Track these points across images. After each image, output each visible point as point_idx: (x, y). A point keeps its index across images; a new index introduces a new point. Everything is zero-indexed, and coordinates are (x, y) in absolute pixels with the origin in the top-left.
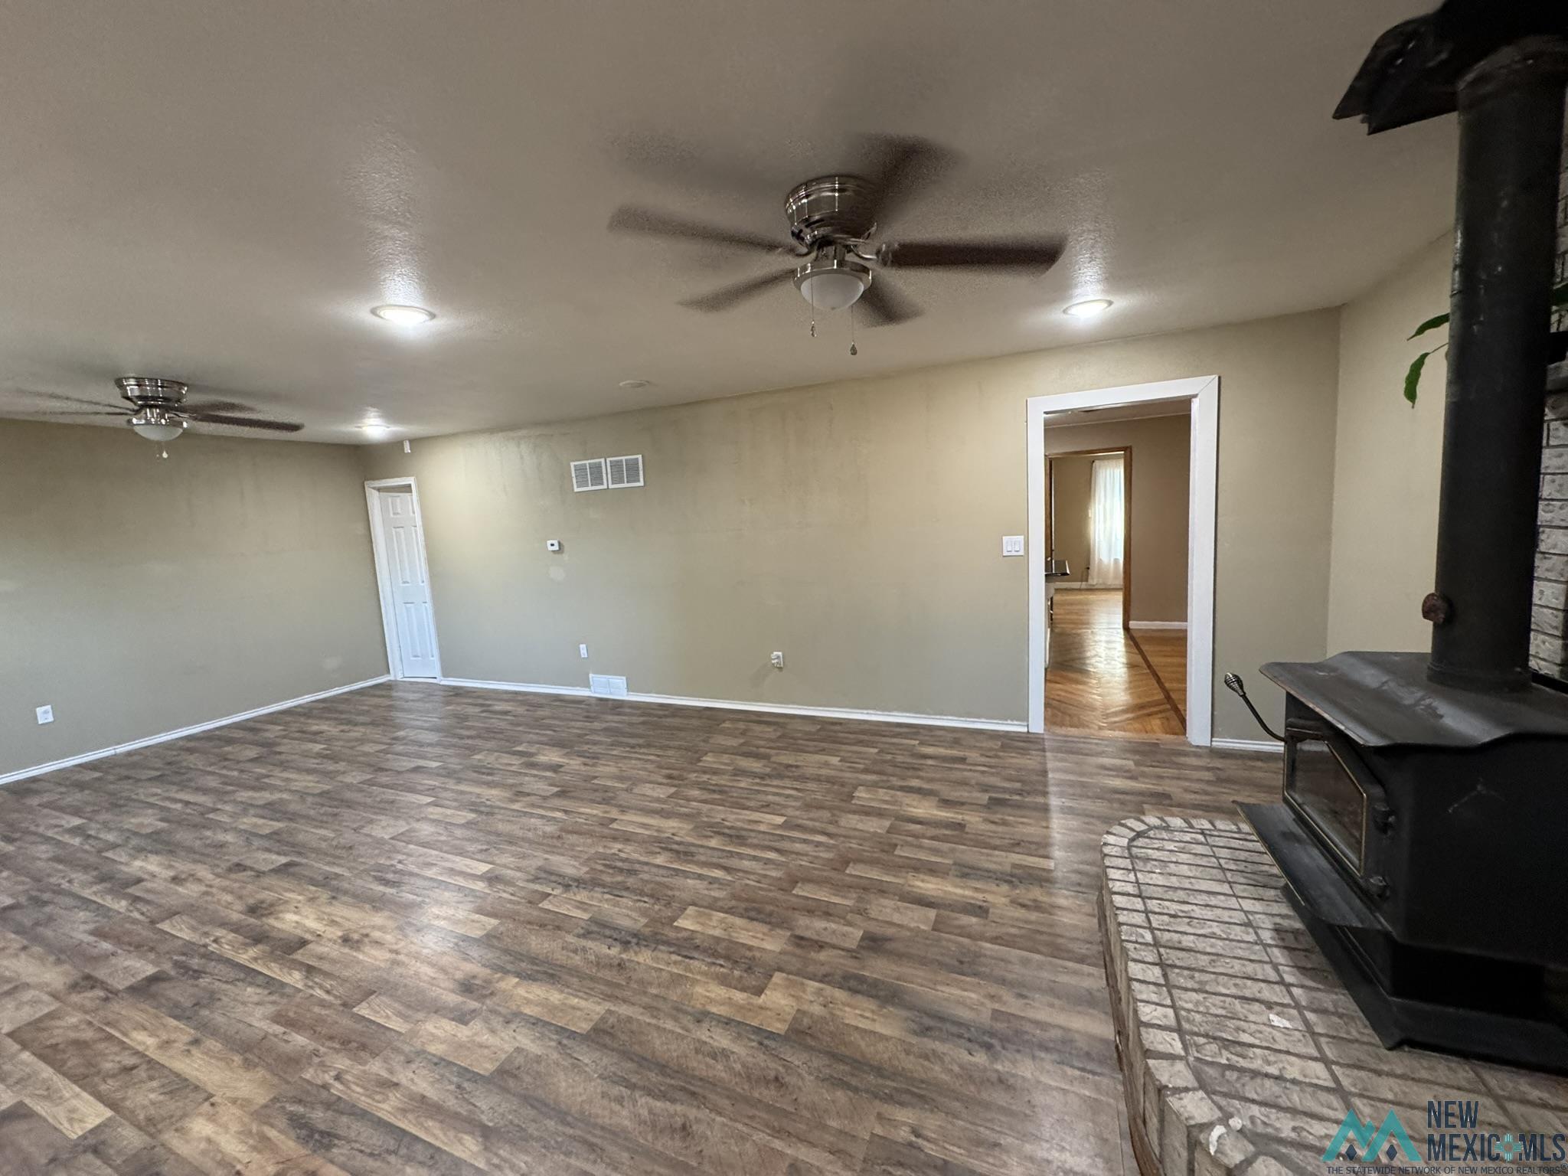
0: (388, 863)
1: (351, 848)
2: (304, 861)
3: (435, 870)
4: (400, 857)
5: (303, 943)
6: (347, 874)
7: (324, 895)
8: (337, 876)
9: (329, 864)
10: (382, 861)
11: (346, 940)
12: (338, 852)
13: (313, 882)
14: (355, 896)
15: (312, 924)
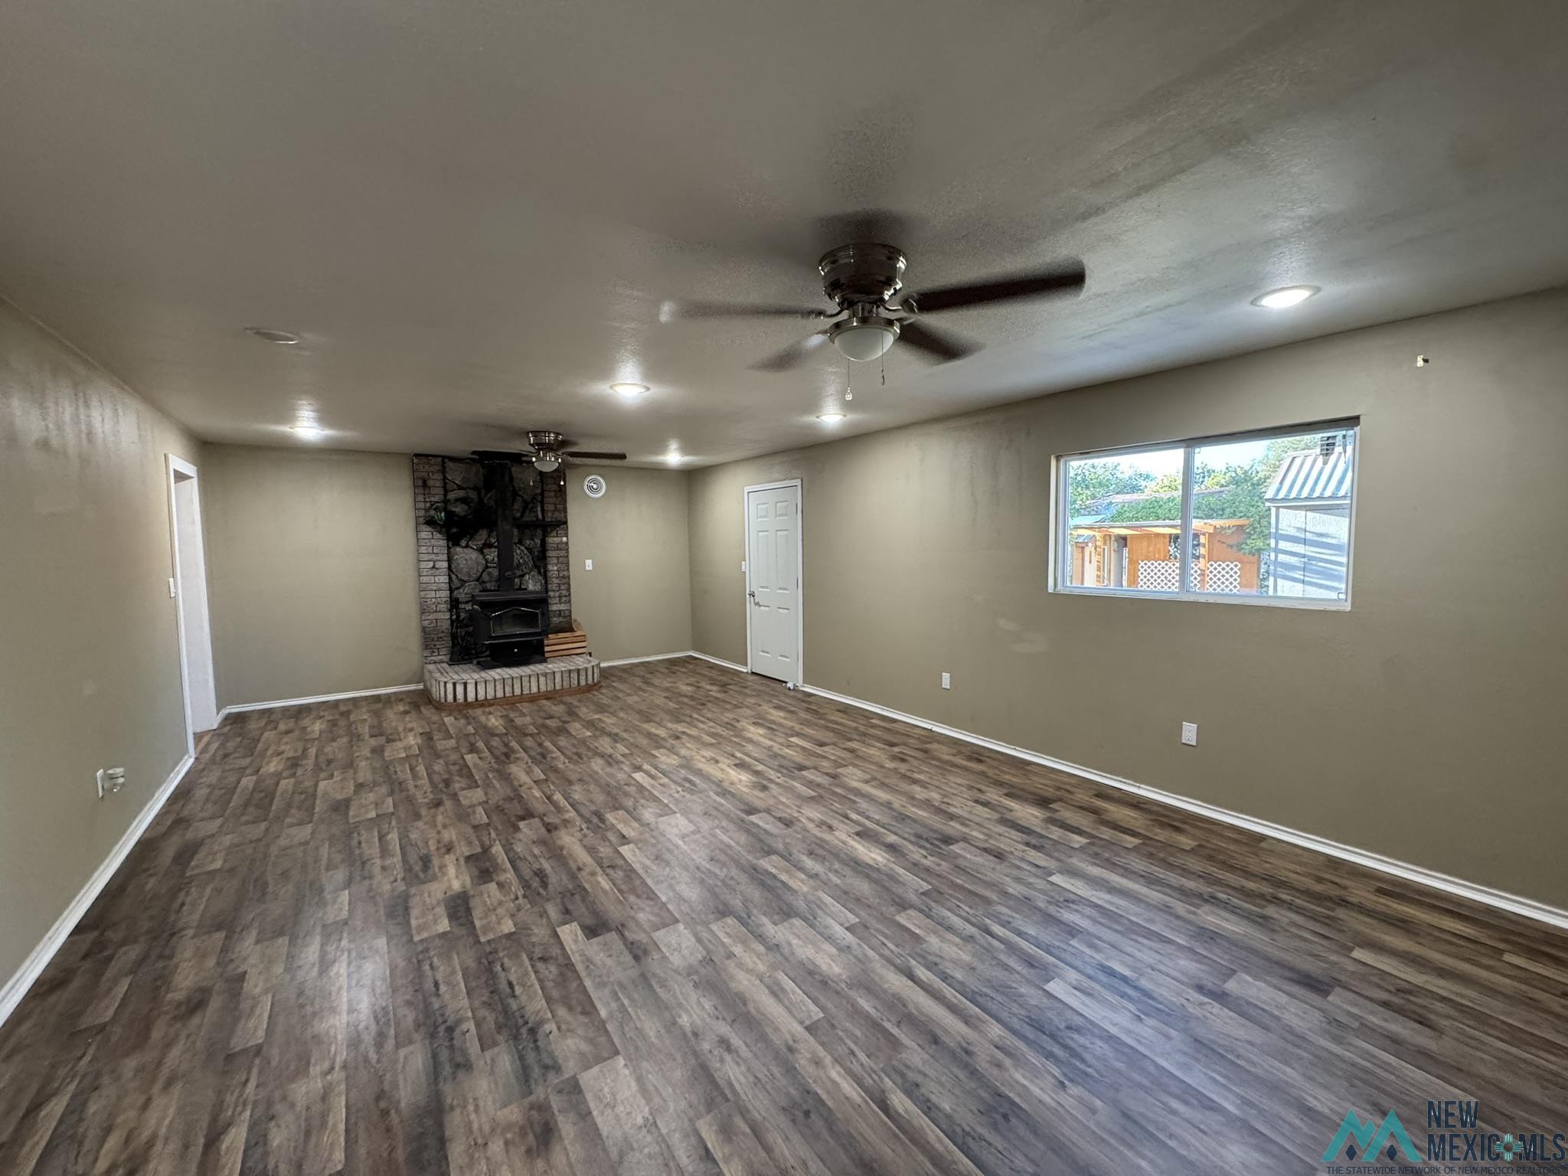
0: (685, 794)
1: (706, 814)
2: (738, 813)
3: (662, 781)
4: (676, 795)
5: (736, 765)
6: (711, 793)
7: (726, 784)
8: (718, 794)
9: (723, 805)
10: (688, 796)
11: (717, 762)
12: (714, 813)
13: (733, 795)
14: (709, 779)
15: (732, 773)
